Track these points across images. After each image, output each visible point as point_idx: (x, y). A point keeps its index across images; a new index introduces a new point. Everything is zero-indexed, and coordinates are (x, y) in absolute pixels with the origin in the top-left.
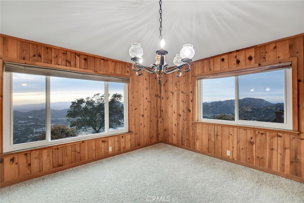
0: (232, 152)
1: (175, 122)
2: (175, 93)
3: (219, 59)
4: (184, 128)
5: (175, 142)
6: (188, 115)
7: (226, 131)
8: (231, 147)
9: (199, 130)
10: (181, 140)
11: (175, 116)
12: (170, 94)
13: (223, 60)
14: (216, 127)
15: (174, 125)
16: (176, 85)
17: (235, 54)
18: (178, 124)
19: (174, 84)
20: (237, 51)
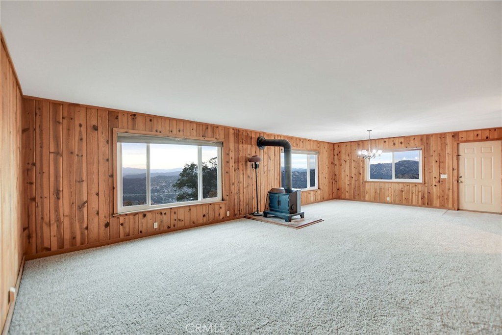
0: (391, 198)
1: (347, 182)
2: (348, 162)
3: (383, 141)
4: (355, 186)
5: (347, 197)
6: (359, 177)
7: (387, 186)
8: (390, 196)
9: (367, 186)
10: (353, 195)
11: (347, 178)
12: (343, 162)
13: (385, 142)
14: (380, 184)
15: (347, 185)
16: (349, 155)
17: (392, 139)
18: (350, 184)
19: (347, 154)
20: (394, 138)
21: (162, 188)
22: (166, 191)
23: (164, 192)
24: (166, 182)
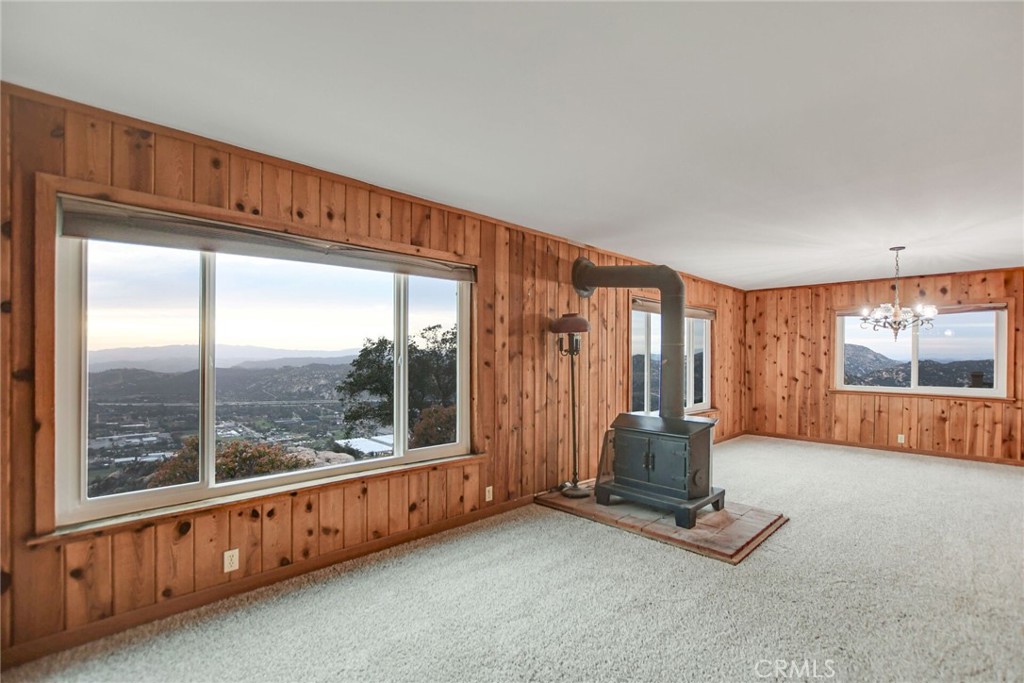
0: (909, 438)
1: (781, 391)
2: (785, 340)
3: (887, 286)
4: (805, 403)
5: (780, 429)
6: (814, 379)
7: (898, 404)
8: (906, 430)
9: (839, 404)
10: (797, 425)
11: (782, 382)
12: (769, 340)
13: (893, 288)
14: (877, 398)
15: (779, 399)
16: (787, 322)
17: (916, 281)
18: (789, 396)
19: (781, 321)
20: (922, 277)
21: (319, 389)
22: (327, 396)
23: (323, 398)
24: (326, 377)
